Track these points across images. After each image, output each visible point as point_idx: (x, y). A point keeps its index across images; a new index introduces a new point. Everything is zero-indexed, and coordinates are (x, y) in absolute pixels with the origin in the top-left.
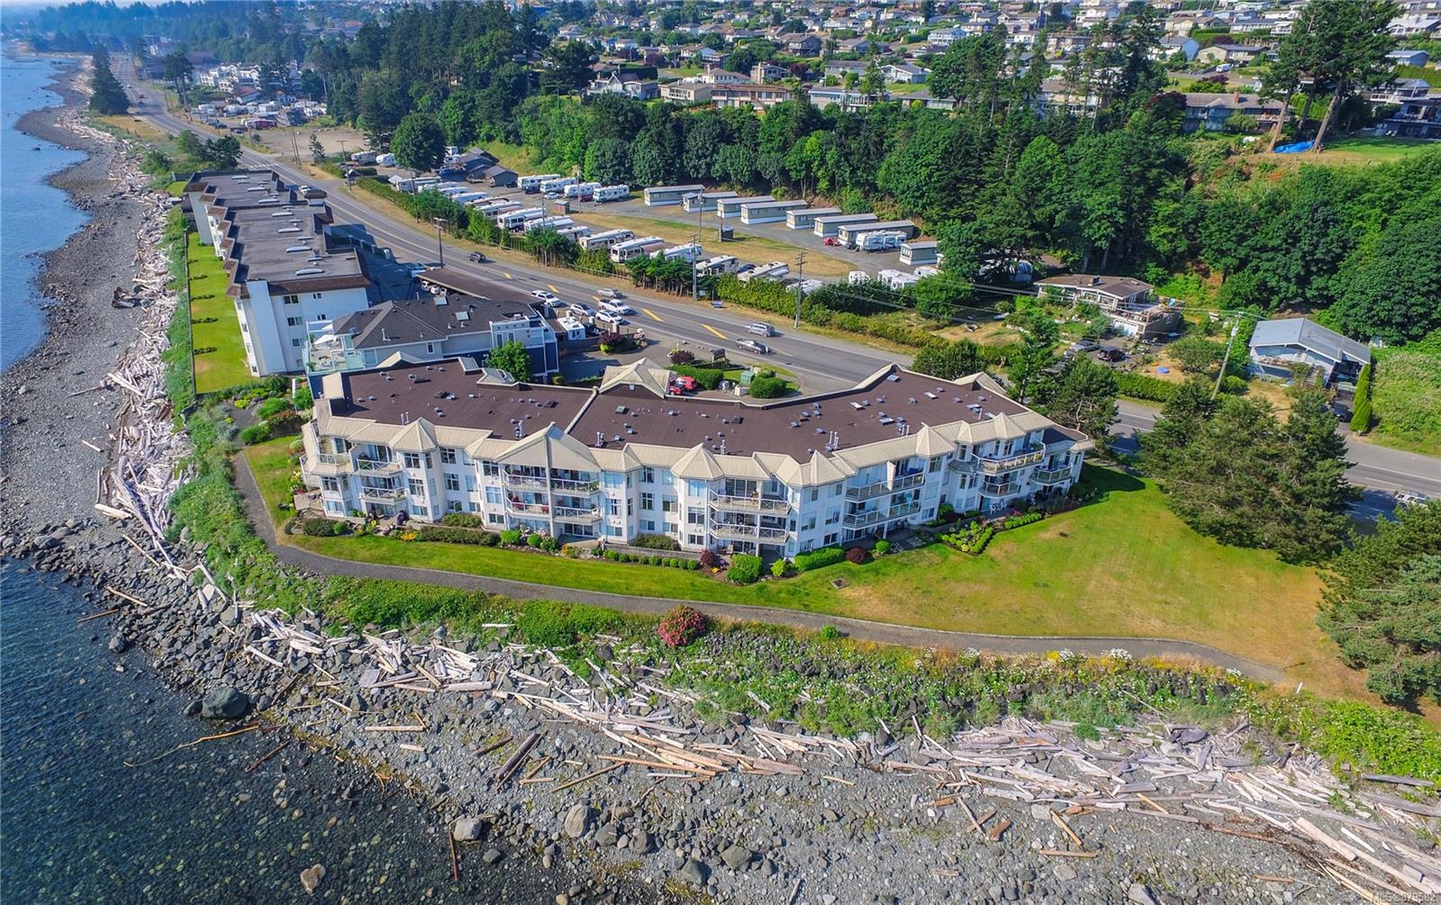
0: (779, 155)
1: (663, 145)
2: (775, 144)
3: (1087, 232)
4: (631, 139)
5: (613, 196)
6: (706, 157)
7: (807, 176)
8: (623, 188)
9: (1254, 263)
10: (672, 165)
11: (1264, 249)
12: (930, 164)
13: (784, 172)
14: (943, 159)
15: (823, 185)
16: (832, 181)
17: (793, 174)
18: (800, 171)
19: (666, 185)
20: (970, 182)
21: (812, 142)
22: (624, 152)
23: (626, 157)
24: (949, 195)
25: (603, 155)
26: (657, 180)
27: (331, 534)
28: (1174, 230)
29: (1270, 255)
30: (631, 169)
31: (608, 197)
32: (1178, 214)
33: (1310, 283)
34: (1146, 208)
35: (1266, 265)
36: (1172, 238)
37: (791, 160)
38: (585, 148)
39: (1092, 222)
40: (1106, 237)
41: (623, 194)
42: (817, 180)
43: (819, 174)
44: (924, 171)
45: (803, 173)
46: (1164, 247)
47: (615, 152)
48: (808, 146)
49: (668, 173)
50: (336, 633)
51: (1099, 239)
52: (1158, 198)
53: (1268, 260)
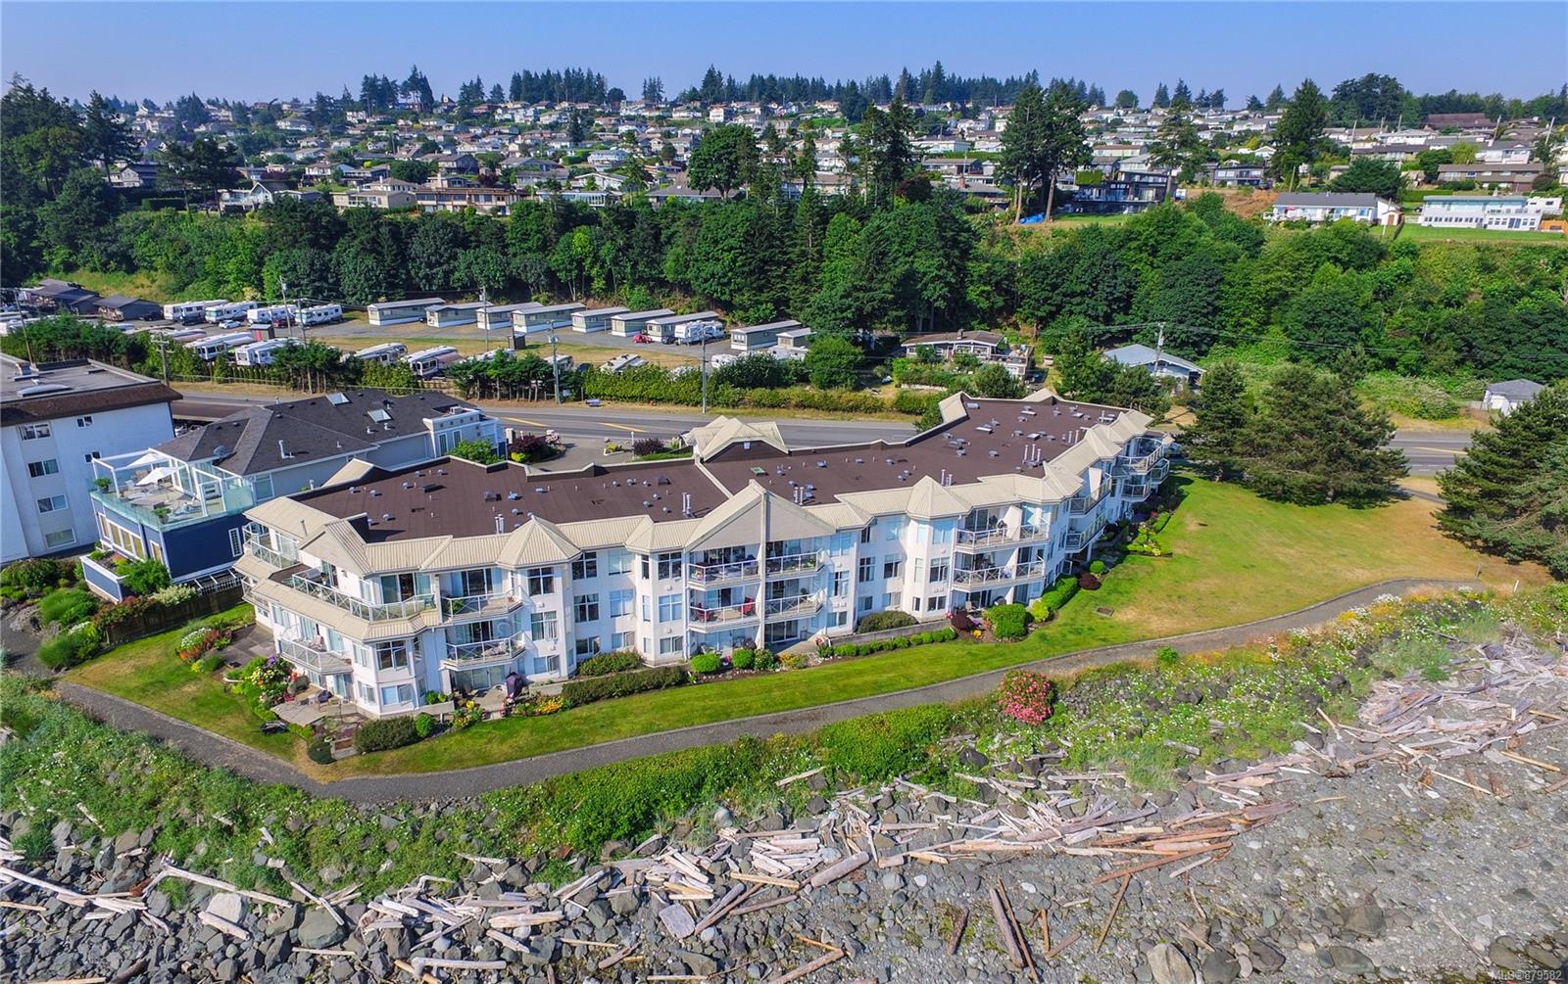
0: (540, 256)
1: (380, 253)
2: (532, 243)
3: (926, 294)
4: (330, 249)
5: (323, 318)
6: (441, 265)
7: (579, 276)
8: (332, 307)
9: (1067, 308)
10: (395, 276)
11: (1073, 295)
12: (732, 248)
13: (551, 274)
14: (746, 241)
15: (598, 284)
16: (609, 278)
17: (561, 275)
18: (570, 271)
19: (389, 300)
20: (779, 264)
21: (580, 237)
22: (324, 264)
23: (328, 269)
24: (759, 279)
25: (294, 269)
26: (378, 295)
27: (415, 738)
28: (988, 288)
29: (1078, 299)
30: (337, 283)
31: (318, 319)
32: (991, 273)
33: (1113, 320)
34: (961, 271)
35: (1078, 309)
36: (987, 295)
37: (555, 259)
38: (261, 264)
39: (926, 285)
40: (944, 297)
41: (335, 315)
42: (590, 279)
43: (594, 272)
44: (727, 257)
45: (574, 273)
46: (984, 304)
47: (312, 265)
48: (576, 241)
49: (392, 286)
50: (563, 875)
51: (936, 300)
52: (969, 260)
53: (1078, 304)
